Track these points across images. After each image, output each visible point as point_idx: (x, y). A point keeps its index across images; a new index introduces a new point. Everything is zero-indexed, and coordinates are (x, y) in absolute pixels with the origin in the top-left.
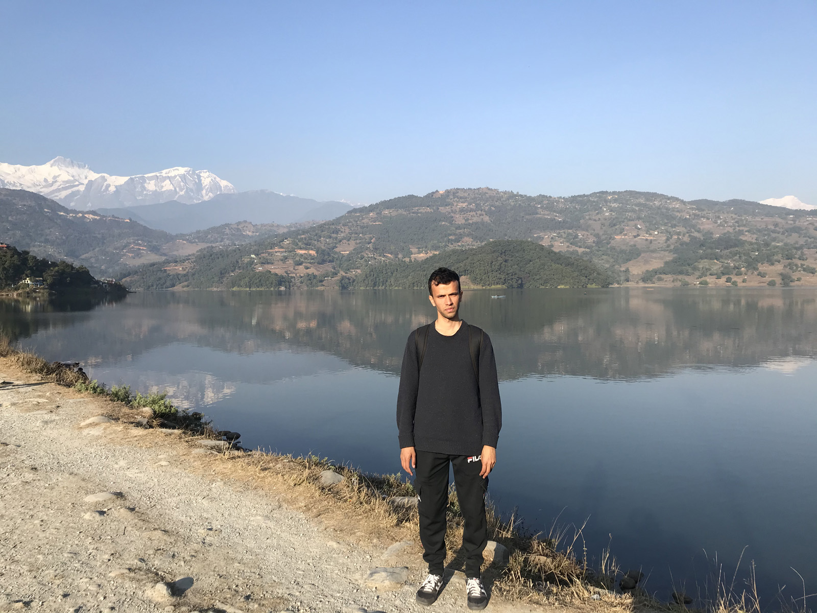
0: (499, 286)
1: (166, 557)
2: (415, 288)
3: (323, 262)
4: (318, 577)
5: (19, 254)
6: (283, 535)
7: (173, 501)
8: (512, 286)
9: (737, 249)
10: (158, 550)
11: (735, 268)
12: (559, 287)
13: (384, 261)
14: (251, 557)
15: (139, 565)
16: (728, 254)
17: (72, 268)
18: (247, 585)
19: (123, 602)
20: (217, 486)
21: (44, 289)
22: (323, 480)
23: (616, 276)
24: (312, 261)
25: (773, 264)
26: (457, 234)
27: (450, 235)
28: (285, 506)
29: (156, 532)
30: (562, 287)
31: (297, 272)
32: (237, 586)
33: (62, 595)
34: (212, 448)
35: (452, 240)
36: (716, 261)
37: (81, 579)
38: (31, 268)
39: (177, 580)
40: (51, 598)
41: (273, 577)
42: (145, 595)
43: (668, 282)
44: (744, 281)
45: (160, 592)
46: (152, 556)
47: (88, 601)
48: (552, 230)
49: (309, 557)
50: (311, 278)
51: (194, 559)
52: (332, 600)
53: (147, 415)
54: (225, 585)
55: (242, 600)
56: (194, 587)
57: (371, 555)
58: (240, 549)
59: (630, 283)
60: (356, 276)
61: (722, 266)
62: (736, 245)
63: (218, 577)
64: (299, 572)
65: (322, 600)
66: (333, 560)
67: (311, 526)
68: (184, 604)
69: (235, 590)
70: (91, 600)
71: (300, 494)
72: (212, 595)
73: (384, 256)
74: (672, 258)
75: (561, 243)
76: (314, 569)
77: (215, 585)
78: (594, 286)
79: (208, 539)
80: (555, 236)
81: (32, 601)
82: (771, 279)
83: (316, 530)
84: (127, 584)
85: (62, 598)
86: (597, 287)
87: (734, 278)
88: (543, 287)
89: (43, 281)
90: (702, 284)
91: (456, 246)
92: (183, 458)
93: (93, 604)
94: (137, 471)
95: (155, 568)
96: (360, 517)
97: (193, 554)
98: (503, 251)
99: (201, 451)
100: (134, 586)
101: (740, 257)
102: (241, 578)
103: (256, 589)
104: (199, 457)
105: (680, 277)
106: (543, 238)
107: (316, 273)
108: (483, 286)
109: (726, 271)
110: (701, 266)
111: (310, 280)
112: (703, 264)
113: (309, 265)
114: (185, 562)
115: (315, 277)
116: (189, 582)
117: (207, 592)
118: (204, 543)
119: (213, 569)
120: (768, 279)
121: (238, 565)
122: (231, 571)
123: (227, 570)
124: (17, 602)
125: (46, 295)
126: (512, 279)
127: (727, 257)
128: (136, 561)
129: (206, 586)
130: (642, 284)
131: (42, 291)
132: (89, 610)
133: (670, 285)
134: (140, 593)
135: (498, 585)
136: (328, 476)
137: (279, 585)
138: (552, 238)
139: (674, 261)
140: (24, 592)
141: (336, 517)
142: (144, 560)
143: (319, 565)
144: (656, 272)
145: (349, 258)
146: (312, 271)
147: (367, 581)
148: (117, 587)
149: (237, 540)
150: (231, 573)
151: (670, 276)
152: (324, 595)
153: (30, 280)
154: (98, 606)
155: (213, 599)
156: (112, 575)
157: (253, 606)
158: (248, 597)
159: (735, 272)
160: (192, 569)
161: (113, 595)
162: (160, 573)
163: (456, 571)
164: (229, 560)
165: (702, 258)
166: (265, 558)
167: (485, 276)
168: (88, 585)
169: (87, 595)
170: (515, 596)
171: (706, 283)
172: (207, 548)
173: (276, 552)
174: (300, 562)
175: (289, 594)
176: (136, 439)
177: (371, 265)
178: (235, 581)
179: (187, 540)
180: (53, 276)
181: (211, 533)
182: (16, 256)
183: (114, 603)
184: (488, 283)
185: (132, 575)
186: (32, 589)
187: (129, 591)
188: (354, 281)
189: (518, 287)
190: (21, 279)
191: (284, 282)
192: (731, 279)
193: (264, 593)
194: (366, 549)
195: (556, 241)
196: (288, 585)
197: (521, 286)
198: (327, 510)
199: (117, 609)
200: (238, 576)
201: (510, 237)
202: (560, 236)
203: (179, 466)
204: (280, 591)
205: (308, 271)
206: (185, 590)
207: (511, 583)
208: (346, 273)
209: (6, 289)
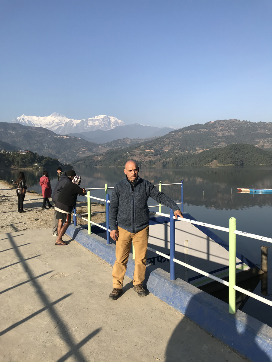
0: (231, 165)
2: (194, 166)
3: (156, 155)
8: (237, 164)
12: (260, 165)
13: (183, 154)
17: (52, 159)
21: (42, 167)
24: (152, 154)
26: (218, 141)
27: (215, 141)
31: (145, 159)
35: (215, 144)
38: (37, 160)
48: (264, 138)
50: (151, 162)
60: (170, 161)
73: (184, 152)
75: (268, 144)
80: (266, 141)
88: (253, 165)
89: (41, 164)
91: (217, 147)
98: (235, 149)
106: (260, 142)
107: (153, 159)
108: (223, 165)
111: (150, 163)
113: (150, 156)
115: (152, 161)
125: (42, 169)
126: (238, 161)
131: (41, 168)
138: (264, 142)
145: (168, 153)
146: (152, 159)
153: (37, 164)
167: (225, 160)
177: (177, 156)
180: (45, 162)
182: (32, 155)
184: (226, 163)
188: (169, 163)
189: (241, 165)
190: (34, 163)
195: (266, 143)
201: (243, 142)
202: (268, 141)
205: (150, 159)
208: (166, 159)
209: (29, 167)
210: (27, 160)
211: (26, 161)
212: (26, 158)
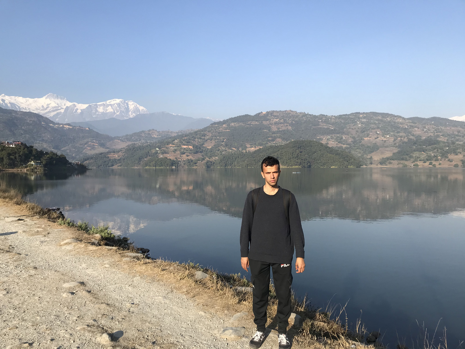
0: (297, 167)
1: (108, 319)
2: (249, 167)
3: (196, 152)
4: (194, 332)
5: (28, 148)
6: (174, 308)
7: (112, 287)
8: (304, 166)
9: (436, 145)
10: (104, 315)
11: (435, 156)
12: (332, 167)
13: (231, 152)
14: (155, 320)
15: (93, 323)
16: (430, 148)
17: (57, 155)
18: (153, 336)
19: (84, 344)
20: (137, 279)
21: (41, 167)
22: (196, 277)
23: (365, 161)
24: (190, 152)
25: (457, 155)
26: (273, 137)
27: (269, 137)
28: (175, 291)
29: (103, 305)
30: (334, 167)
31: (182, 158)
32: (148, 336)
33: (50, 340)
34: (134, 258)
35: (270, 140)
36: (423, 153)
37: (61, 330)
38: (34, 156)
39: (114, 332)
40: (44, 341)
41: (168, 331)
42: (97, 341)
43: (395, 165)
44: (440, 164)
45: (105, 339)
46: (100, 318)
47: (65, 343)
48: (327, 134)
49: (188, 321)
50: (190, 162)
51: (123, 320)
52: (202, 345)
53: (98, 238)
54: (141, 335)
55: (151, 344)
56: (123, 336)
57: (224, 320)
58: (149, 315)
59: (373, 165)
60: (215, 160)
61: (427, 156)
62: (435, 144)
63: (137, 331)
64: (183, 329)
65: (196, 345)
66: (202, 322)
67: (190, 303)
68: (119, 346)
69: (147, 339)
70: (66, 343)
71: (183, 285)
72: (134, 341)
73: (231, 149)
74: (397, 151)
75: (333, 142)
76: (191, 327)
77: (135, 336)
78: (352, 167)
79: (132, 309)
80: (329, 138)
81: (33, 343)
82: (456, 163)
83: (192, 305)
84: (87, 334)
85: (50, 341)
86: (354, 167)
87: (434, 163)
88: (323, 167)
89: (41, 162)
90: (415, 166)
91: (272, 144)
92: (117, 263)
93: (68, 345)
94: (92, 270)
95: (102, 325)
96: (217, 298)
97: (123, 317)
98: (300, 146)
99: (128, 259)
100: (91, 335)
101: (437, 150)
102: (150, 332)
103: (159, 338)
104: (127, 263)
105: (402, 162)
106: (323, 139)
107: (193, 159)
108: (288, 166)
109: (429, 159)
110: (414, 156)
111: (189, 163)
112: (416, 154)
113: (189, 154)
114: (119, 322)
115: (192, 161)
116: (121, 333)
117: (131, 339)
118: (129, 311)
119: (134, 326)
120: (454, 163)
121: (148, 324)
122: (145, 327)
123: (142, 327)
124: (25, 343)
125: (42, 170)
126: (305, 162)
127: (430, 150)
128: (91, 321)
129: (130, 336)
130: (380, 166)
131: (40, 168)
132: (65, 348)
133: (396, 166)
134: (94, 339)
135: (297, 338)
136: (199, 274)
137: (171, 336)
138: (328, 139)
139: (399, 152)
140: (29, 338)
141: (204, 298)
142: (96, 321)
143: (194, 325)
144: (388, 159)
145: (211, 150)
146: (190, 157)
147: (221, 334)
148: (81, 336)
149: (148, 310)
150: (144, 329)
151: (396, 161)
152: (197, 342)
153: (34, 162)
154: (70, 346)
155: (134, 343)
156: (78, 328)
157: (157, 348)
158: (154, 343)
159: (434, 159)
160: (122, 326)
161: (78, 340)
162: (105, 328)
163: (272, 330)
164: (144, 321)
165: (414, 151)
166: (164, 321)
167: (289, 161)
168: (65, 334)
169: (64, 340)
170: (306, 345)
171: (417, 165)
172: (131, 314)
173: (170, 317)
174: (183, 323)
175: (177, 342)
176: (91, 252)
177: (224, 154)
178: (147, 333)
179: (120, 310)
180: (46, 160)
181: (133, 306)
182: (26, 149)
183: (79, 344)
184: (290, 165)
185: (89, 329)
186: (34, 336)
187: (87, 338)
188: (214, 163)
189: (308, 167)
190: (28, 162)
191: (175, 164)
192: (432, 163)
193: (163, 340)
194: (221, 316)
195: (330, 141)
196: (176, 336)
197: (310, 166)
198: (198, 294)
199: (81, 348)
200: (149, 331)
201: (303, 139)
202: (332, 138)
203: (116, 268)
204: (172, 340)
205: (188, 157)
206: (119, 338)
207: (303, 337)
208: (209, 159)
209: (20, 167)
210: (17, 155)
211: (16, 158)
212: (15, 153)
